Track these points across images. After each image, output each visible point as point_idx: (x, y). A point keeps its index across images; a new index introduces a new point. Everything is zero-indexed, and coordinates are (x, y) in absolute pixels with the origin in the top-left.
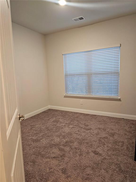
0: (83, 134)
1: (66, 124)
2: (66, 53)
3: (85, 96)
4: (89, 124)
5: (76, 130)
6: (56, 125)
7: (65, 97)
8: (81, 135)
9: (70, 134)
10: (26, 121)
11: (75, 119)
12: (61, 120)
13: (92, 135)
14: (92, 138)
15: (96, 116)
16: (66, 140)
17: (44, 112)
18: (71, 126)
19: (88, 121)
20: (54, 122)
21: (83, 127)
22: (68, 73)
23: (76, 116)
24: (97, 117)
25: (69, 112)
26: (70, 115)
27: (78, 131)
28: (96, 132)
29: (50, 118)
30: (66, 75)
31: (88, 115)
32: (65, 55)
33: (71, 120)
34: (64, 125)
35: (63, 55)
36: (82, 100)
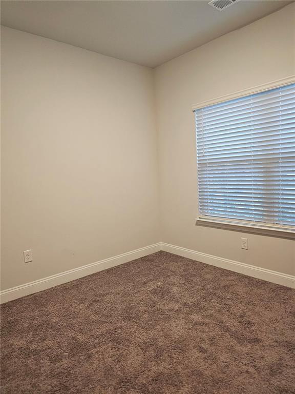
0: (224, 357)
1: (185, 305)
2: (202, 105)
3: (254, 225)
4: (256, 319)
5: (204, 335)
6: (154, 304)
7: (199, 223)
8: (215, 360)
9: (181, 346)
10: (94, 278)
11: (219, 293)
12: (175, 289)
13: (251, 370)
14: (252, 381)
15: (289, 293)
16: (161, 368)
17: (145, 259)
18: (196, 317)
19: (257, 309)
20: (155, 292)
21: (234, 329)
22: (206, 160)
23: (223, 284)
24: (290, 298)
25: (207, 266)
26: (208, 276)
27: (212, 340)
28: (271, 356)
29: (151, 280)
30: (202, 165)
31: (265, 283)
32: (199, 111)
33: (203, 293)
34: (176, 307)
35: (195, 113)
36: (245, 237)
